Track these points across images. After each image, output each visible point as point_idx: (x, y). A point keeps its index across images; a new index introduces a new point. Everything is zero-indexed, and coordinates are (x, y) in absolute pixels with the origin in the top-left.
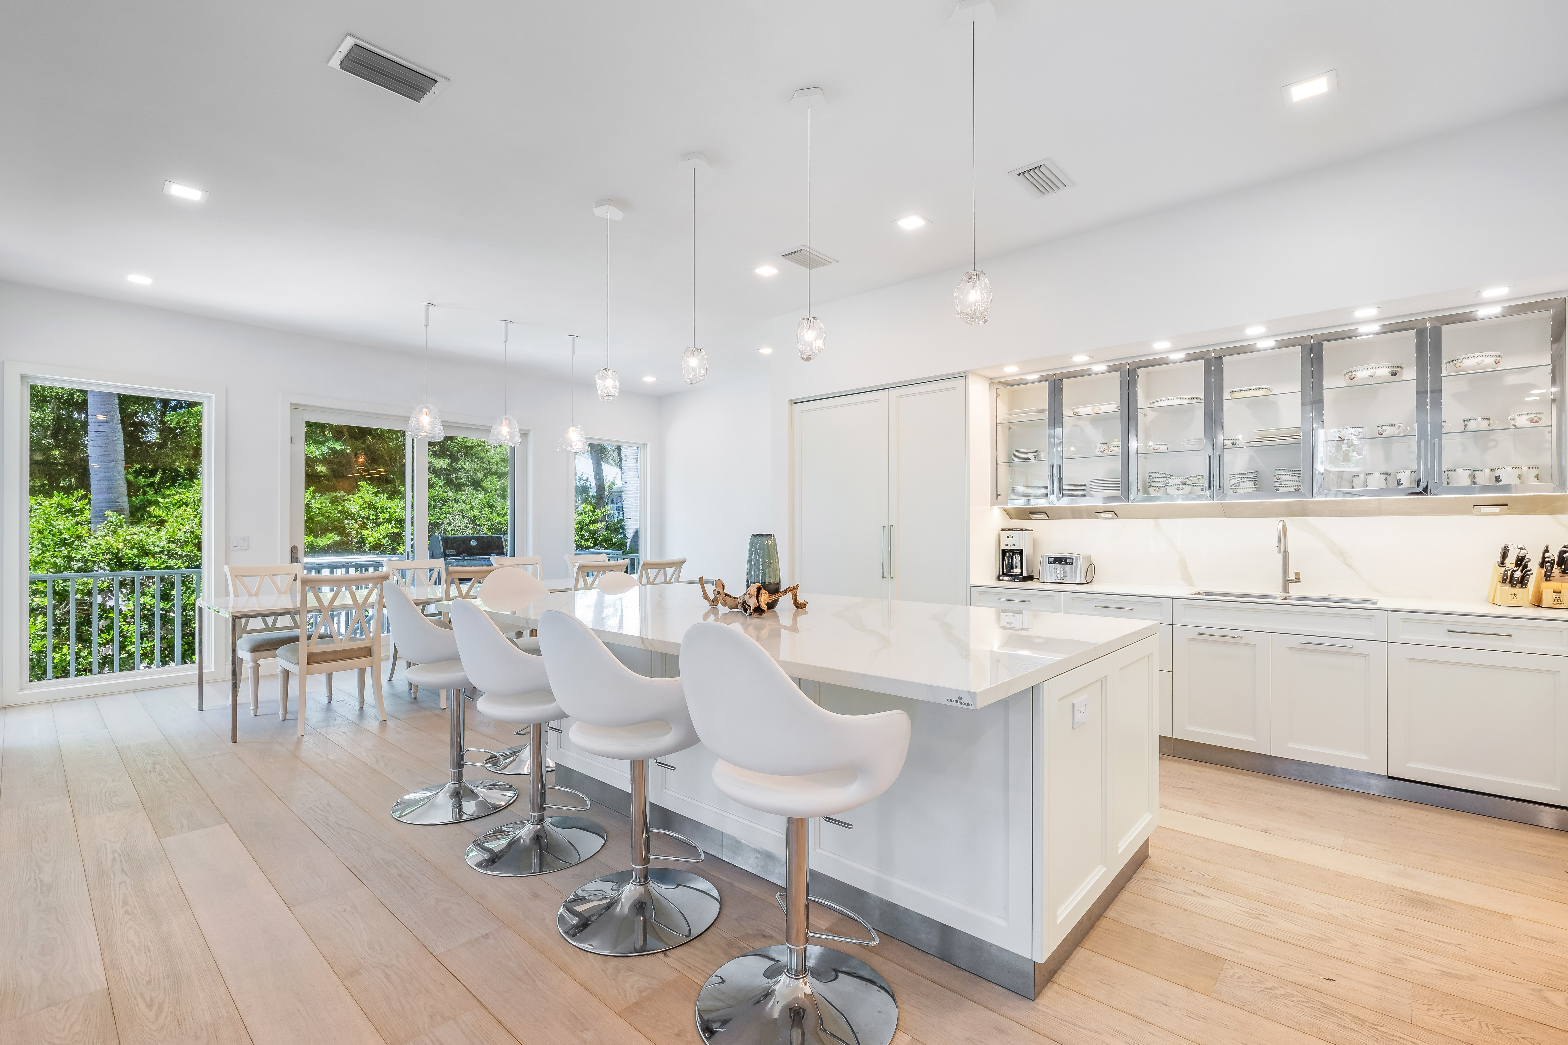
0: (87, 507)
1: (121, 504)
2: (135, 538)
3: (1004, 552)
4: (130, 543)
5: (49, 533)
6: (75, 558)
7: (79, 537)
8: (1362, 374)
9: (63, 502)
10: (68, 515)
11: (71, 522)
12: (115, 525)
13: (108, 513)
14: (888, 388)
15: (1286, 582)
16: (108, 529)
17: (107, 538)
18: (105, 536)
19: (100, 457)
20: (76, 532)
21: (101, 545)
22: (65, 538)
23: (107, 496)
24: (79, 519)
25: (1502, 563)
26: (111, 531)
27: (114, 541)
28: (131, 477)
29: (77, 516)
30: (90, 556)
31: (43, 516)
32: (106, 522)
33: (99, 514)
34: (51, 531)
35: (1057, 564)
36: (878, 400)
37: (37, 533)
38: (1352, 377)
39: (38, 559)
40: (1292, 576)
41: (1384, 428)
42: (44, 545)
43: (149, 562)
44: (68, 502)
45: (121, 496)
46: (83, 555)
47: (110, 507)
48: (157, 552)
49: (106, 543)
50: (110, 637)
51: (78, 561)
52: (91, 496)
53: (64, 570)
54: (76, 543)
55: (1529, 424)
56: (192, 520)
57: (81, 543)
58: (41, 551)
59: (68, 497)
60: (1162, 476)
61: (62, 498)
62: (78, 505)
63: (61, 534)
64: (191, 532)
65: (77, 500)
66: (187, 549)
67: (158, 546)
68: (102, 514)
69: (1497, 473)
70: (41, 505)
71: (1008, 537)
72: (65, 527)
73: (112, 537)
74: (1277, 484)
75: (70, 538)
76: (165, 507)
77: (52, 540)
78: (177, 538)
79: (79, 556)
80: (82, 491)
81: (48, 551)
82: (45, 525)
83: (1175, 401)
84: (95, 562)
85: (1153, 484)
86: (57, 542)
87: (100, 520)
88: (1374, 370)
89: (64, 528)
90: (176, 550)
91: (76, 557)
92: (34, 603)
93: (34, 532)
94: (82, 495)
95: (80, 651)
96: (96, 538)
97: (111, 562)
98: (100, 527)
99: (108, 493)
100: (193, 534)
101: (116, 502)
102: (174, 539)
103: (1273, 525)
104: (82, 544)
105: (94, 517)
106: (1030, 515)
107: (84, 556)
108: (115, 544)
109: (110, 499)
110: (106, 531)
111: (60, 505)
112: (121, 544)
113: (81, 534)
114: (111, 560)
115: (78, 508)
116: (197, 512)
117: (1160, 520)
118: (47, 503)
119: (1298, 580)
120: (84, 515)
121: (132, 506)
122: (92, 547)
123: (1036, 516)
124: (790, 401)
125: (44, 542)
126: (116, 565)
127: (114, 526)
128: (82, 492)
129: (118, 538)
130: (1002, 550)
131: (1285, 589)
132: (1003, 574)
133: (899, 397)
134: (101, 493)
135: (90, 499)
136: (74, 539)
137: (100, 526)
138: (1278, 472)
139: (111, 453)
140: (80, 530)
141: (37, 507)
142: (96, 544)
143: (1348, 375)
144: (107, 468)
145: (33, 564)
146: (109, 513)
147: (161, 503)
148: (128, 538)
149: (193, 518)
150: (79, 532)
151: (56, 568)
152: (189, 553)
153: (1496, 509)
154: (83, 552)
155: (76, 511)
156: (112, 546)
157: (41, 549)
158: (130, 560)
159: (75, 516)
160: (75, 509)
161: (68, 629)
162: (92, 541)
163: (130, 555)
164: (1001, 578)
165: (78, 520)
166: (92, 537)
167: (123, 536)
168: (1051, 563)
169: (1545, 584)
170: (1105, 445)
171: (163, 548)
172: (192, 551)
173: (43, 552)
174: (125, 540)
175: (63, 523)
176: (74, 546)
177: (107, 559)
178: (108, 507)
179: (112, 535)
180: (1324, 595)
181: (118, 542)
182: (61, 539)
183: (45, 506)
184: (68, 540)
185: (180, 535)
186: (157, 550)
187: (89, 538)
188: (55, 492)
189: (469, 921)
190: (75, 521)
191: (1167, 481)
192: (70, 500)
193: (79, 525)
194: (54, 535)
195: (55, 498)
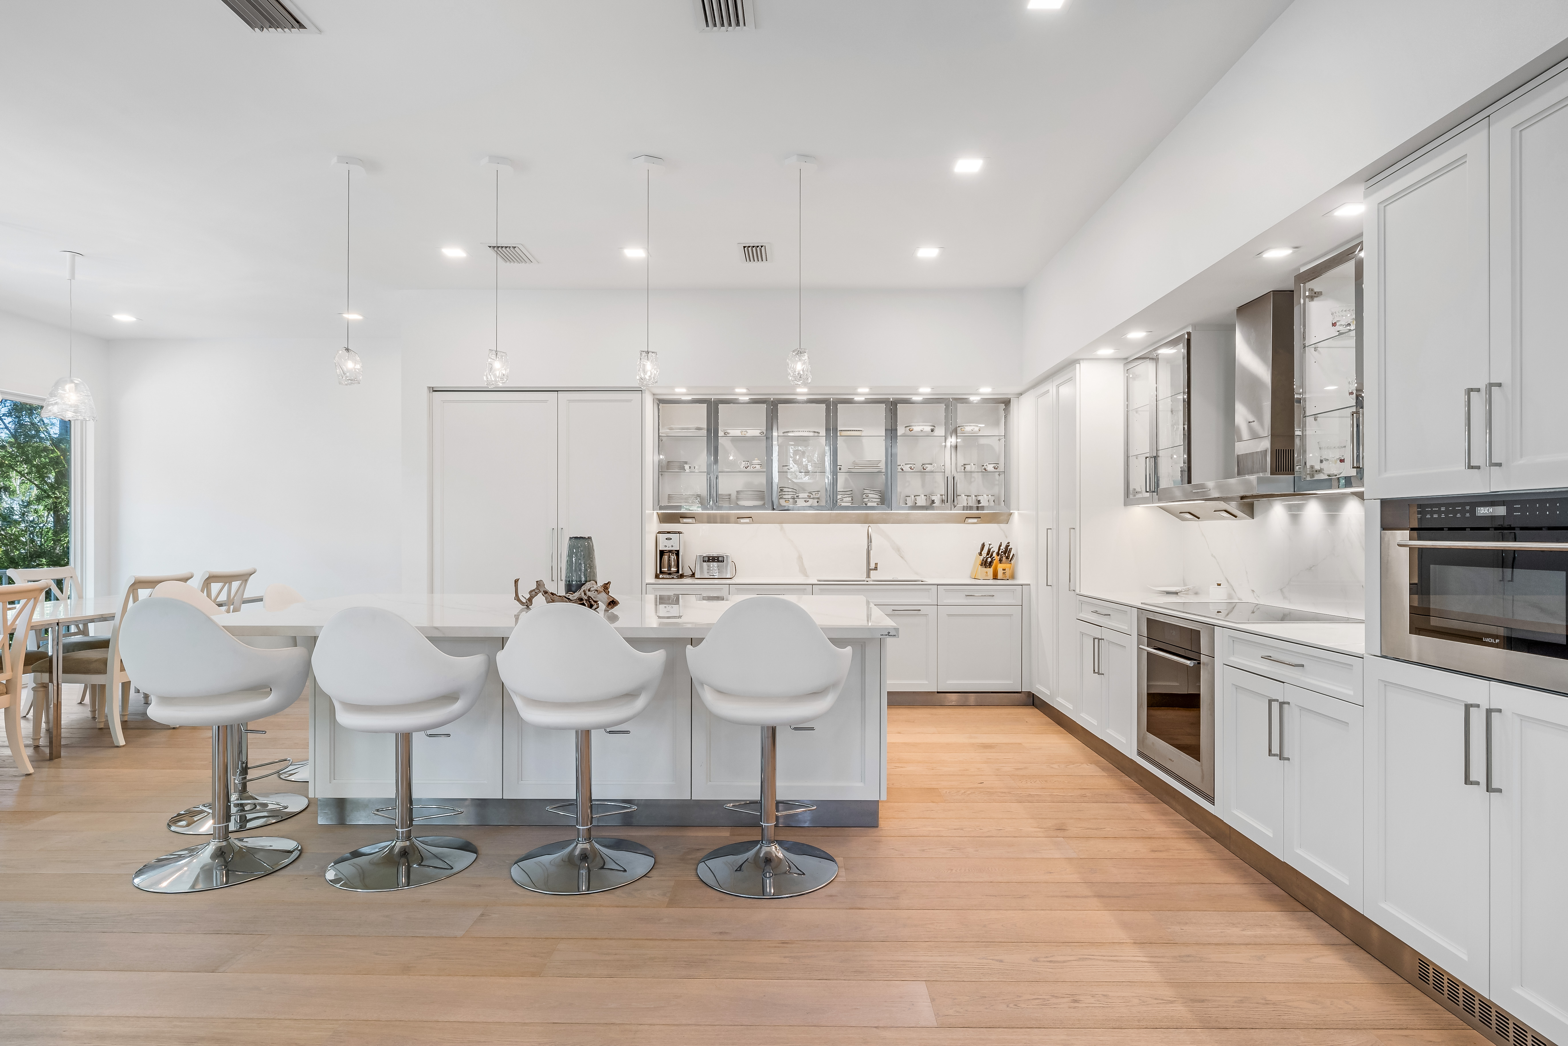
3: (662, 553)
8: (917, 429)
14: (558, 391)
15: (869, 570)
25: (980, 554)
35: (711, 562)
36: (546, 401)
38: (911, 430)
40: (872, 566)
41: (926, 465)
55: (993, 470)
60: (790, 490)
69: (979, 498)
71: (666, 539)
74: (866, 500)
83: (805, 433)
85: (784, 497)
88: (923, 427)
103: (862, 528)
106: (681, 519)
117: (784, 525)
119: (876, 569)
123: (685, 520)
124: (429, 388)
130: (660, 551)
131: (868, 576)
132: (661, 572)
133: (570, 401)
138: (866, 491)
143: (908, 428)
153: (975, 520)
164: (661, 576)
168: (705, 562)
169: (1000, 565)
170: (748, 463)
180: (891, 579)
191: (797, 495)
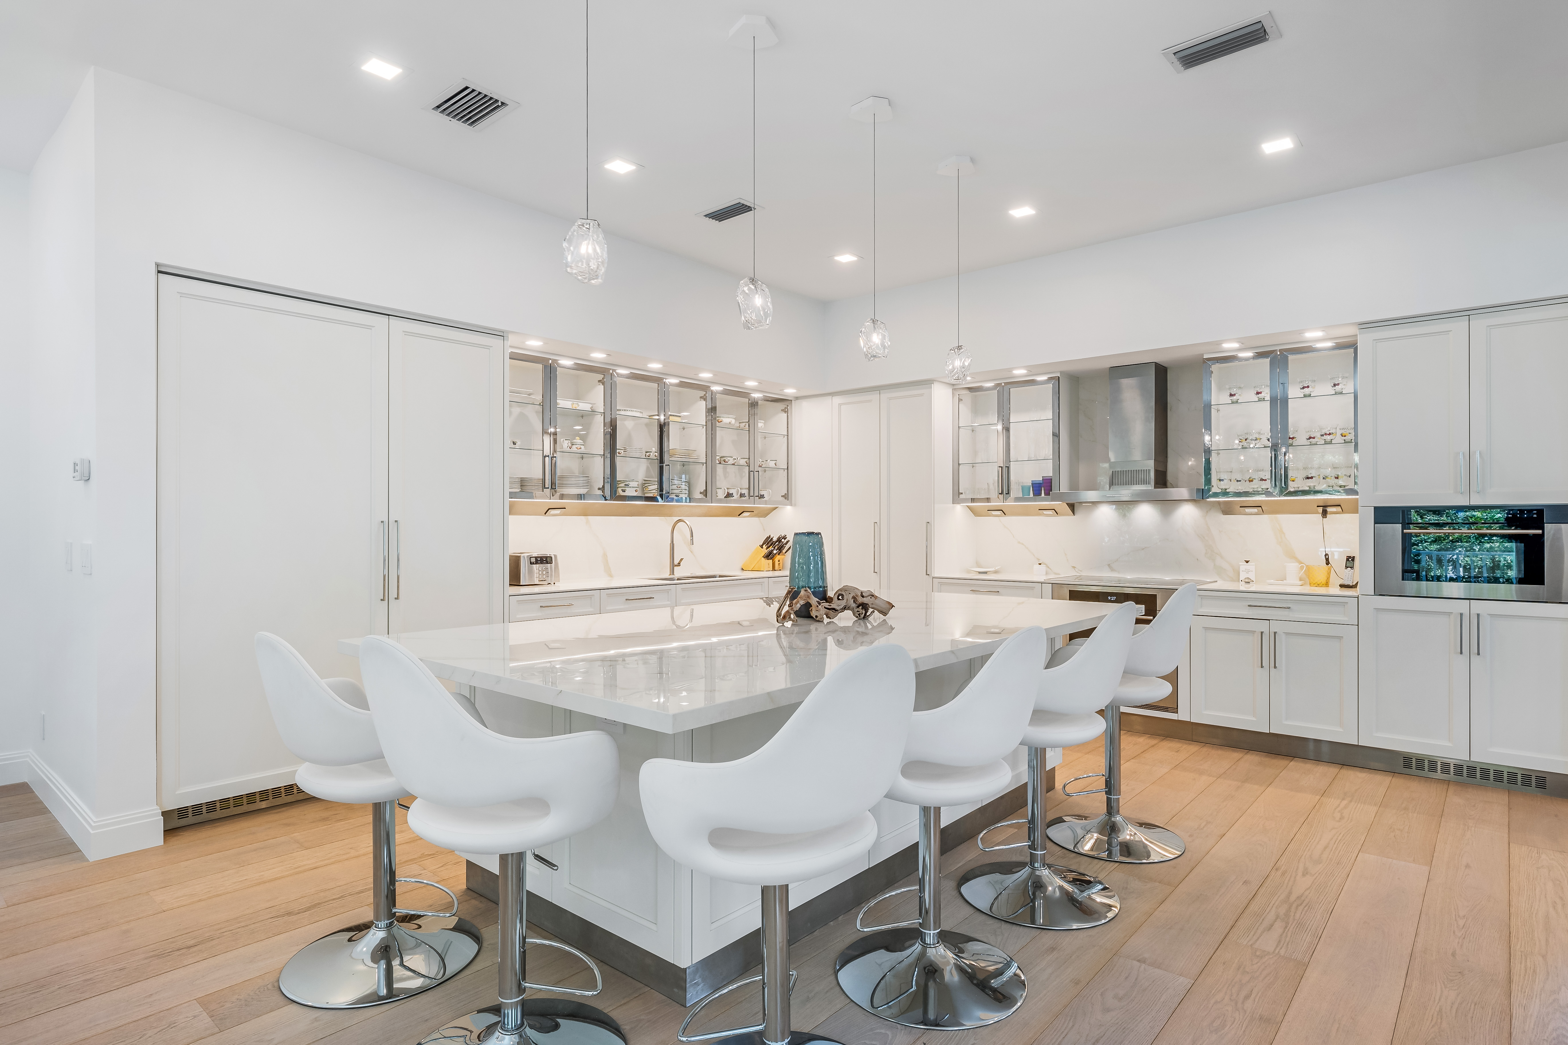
8: (725, 420)
14: (389, 315)
15: (673, 567)
35: (539, 564)
36: (369, 327)
38: (720, 421)
40: (676, 562)
88: (730, 419)
103: (668, 521)
119: (679, 565)
131: (672, 573)
133: (406, 333)
153: (748, 514)
168: (533, 564)
170: (570, 442)
189: (1127, 978)
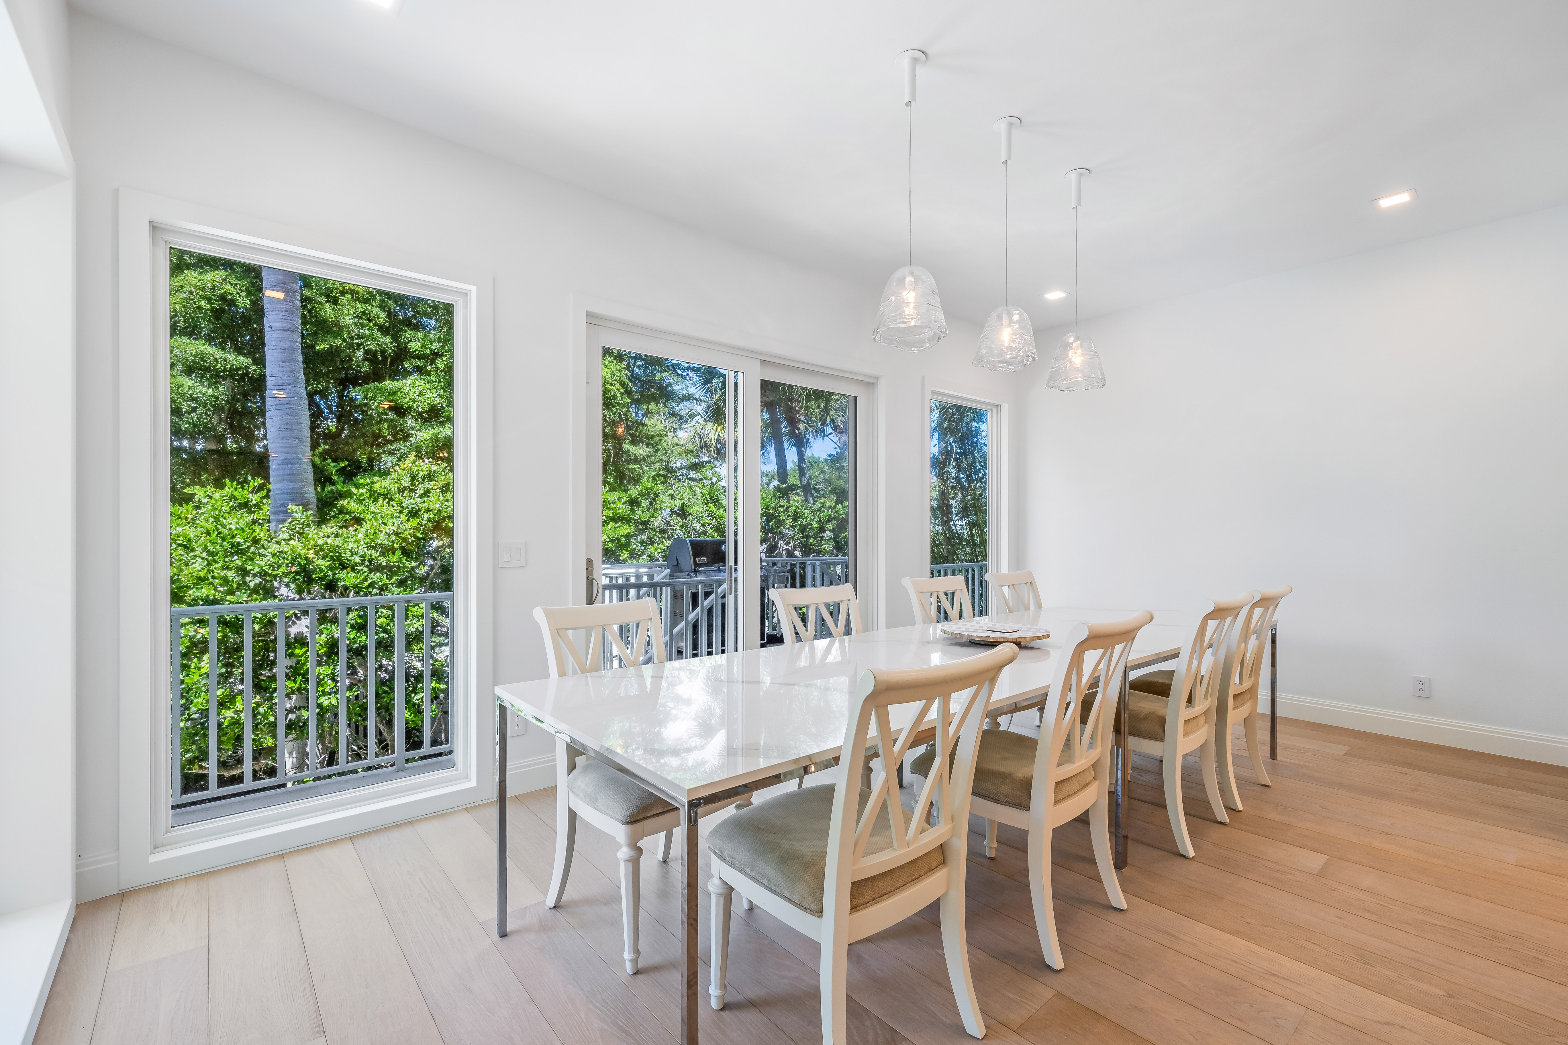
0: (265, 501)
1: (307, 495)
2: (329, 543)
4: (322, 550)
5: (217, 536)
6: (252, 572)
7: (255, 541)
9: (236, 494)
10: (242, 511)
11: (246, 520)
12: (302, 524)
13: (292, 507)
16: (292, 530)
17: (292, 542)
18: (289, 540)
19: (281, 432)
20: (252, 534)
21: (286, 553)
22: (238, 543)
23: (290, 485)
24: (256, 516)
26: (296, 533)
27: (302, 546)
28: (317, 460)
29: (254, 512)
30: (271, 569)
31: (212, 513)
32: (290, 520)
33: (281, 509)
34: (220, 533)
37: (205, 535)
39: (202, 574)
42: (211, 554)
43: (347, 578)
44: (244, 494)
45: (306, 485)
46: (262, 567)
47: (293, 500)
48: (358, 563)
49: (291, 549)
50: (297, 686)
51: (254, 575)
52: (270, 486)
53: (238, 588)
54: (252, 549)
56: (397, 517)
57: (258, 549)
58: (206, 563)
59: (242, 488)
61: (236, 489)
62: (255, 498)
63: (233, 537)
64: (397, 534)
65: (253, 492)
66: (394, 558)
67: (357, 554)
68: (284, 509)
70: (210, 498)
72: (238, 526)
73: (299, 541)
75: (245, 542)
76: (359, 500)
77: (221, 546)
78: (379, 542)
79: (257, 569)
80: (259, 479)
81: (216, 562)
82: (215, 524)
84: (275, 576)
86: (227, 549)
87: (280, 517)
89: (237, 529)
90: (379, 560)
91: (253, 570)
92: (199, 636)
93: (202, 534)
94: (260, 484)
95: (258, 705)
96: (278, 543)
97: (297, 577)
98: (284, 527)
99: (290, 481)
100: (399, 537)
101: (301, 494)
102: (376, 544)
104: (260, 551)
105: (274, 513)
107: (264, 568)
108: (303, 552)
109: (292, 489)
110: (290, 532)
111: (233, 498)
112: (311, 552)
113: (259, 537)
114: (297, 573)
115: (254, 502)
116: (403, 507)
118: (217, 495)
120: (262, 512)
121: (319, 500)
122: (273, 555)
125: (210, 548)
126: (304, 581)
127: (301, 526)
128: (259, 481)
129: (307, 543)
134: (283, 480)
135: (269, 491)
136: (249, 544)
137: (282, 526)
139: (294, 427)
140: (258, 531)
141: (206, 500)
142: (279, 552)
144: (289, 447)
145: (195, 581)
146: (294, 507)
147: (355, 494)
148: (320, 542)
149: (397, 515)
150: (256, 534)
151: (227, 587)
152: (397, 564)
154: (262, 563)
155: (251, 506)
156: (300, 555)
157: (206, 559)
158: (322, 574)
159: (251, 512)
160: (251, 504)
161: (242, 673)
162: (274, 547)
163: (322, 567)
165: (255, 518)
166: (273, 541)
167: (314, 540)
171: (363, 557)
172: (401, 561)
173: (209, 564)
174: (316, 546)
175: (235, 522)
176: (249, 554)
177: (293, 573)
178: (290, 500)
179: (298, 538)
181: (306, 549)
182: (233, 546)
183: (215, 499)
184: (242, 545)
185: (382, 539)
186: (357, 559)
187: (269, 542)
188: (227, 481)
190: (251, 519)
192: (246, 492)
193: (257, 525)
194: (223, 539)
195: (227, 488)
